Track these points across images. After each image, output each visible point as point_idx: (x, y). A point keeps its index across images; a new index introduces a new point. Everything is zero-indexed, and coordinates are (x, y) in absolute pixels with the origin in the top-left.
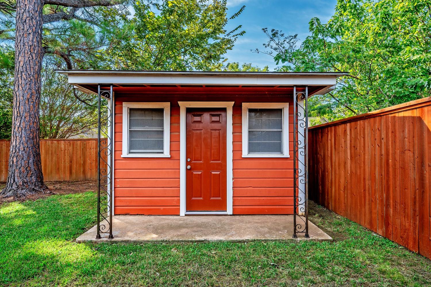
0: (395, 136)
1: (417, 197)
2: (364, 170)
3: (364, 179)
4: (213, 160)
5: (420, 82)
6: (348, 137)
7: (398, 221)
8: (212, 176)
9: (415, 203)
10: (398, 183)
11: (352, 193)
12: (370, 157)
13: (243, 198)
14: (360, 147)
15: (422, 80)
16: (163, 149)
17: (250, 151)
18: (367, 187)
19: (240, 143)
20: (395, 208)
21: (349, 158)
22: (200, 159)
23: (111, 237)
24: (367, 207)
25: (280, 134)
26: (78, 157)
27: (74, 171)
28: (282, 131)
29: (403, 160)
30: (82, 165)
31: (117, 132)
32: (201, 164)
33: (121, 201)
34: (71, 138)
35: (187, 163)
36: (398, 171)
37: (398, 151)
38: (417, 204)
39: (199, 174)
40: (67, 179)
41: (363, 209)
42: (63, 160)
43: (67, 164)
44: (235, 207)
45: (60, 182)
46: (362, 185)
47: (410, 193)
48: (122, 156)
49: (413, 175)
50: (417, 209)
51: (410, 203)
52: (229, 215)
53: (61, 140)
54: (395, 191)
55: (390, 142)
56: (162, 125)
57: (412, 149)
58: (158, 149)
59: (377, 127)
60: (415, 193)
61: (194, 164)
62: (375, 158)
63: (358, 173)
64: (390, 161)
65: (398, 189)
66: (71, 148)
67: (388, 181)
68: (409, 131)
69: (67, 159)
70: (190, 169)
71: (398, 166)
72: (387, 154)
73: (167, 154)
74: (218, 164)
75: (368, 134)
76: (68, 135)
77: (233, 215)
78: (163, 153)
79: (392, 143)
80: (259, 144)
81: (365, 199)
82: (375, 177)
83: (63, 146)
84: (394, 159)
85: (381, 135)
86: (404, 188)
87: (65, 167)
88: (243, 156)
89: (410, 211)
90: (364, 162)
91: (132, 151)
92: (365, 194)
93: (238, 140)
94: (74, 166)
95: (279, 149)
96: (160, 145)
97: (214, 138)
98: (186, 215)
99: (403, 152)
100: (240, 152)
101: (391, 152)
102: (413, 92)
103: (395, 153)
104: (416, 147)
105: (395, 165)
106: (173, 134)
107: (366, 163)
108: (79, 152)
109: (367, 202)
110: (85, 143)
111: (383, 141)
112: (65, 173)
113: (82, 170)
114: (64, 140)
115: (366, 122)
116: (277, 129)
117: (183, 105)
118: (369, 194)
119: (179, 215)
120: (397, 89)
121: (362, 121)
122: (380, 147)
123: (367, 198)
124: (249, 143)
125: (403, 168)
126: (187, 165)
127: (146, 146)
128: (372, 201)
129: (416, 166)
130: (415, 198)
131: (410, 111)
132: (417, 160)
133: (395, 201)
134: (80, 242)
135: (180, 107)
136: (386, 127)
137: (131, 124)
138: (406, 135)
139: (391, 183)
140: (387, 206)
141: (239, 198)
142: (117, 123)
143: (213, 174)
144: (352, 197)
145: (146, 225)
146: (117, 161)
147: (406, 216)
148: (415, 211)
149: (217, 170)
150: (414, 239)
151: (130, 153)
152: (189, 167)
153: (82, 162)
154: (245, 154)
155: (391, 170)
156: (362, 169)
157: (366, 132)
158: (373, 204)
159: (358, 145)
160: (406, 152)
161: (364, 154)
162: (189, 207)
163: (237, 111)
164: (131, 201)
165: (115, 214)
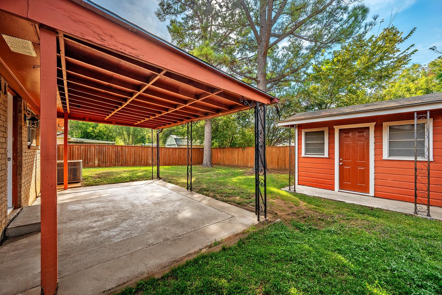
4: (359, 160)
8: (358, 170)
13: (384, 187)
16: (324, 153)
17: (391, 155)
19: (381, 149)
22: (349, 159)
23: (295, 191)
26: (282, 156)
27: (279, 164)
28: (425, 140)
30: (284, 161)
31: (300, 144)
32: (350, 162)
33: (301, 178)
34: (278, 146)
35: (340, 161)
39: (348, 168)
40: (276, 168)
42: (274, 158)
43: (276, 160)
44: (375, 192)
45: (273, 169)
48: (302, 156)
52: (371, 196)
53: (273, 147)
56: (324, 140)
58: (321, 153)
61: (345, 162)
66: (278, 151)
69: (276, 157)
70: (342, 165)
73: (326, 155)
74: (363, 163)
76: (276, 144)
77: (374, 197)
78: (324, 155)
80: (400, 150)
83: (274, 150)
87: (275, 161)
88: (383, 159)
91: (307, 154)
93: (379, 148)
94: (280, 161)
96: (322, 151)
97: (359, 146)
98: (339, 191)
100: (381, 156)
106: (330, 144)
108: (282, 153)
110: (285, 148)
112: (275, 164)
113: (284, 164)
114: (275, 147)
116: (420, 139)
117: (337, 128)
119: (334, 191)
124: (390, 150)
126: (340, 163)
127: (314, 151)
134: (282, 190)
135: (334, 129)
137: (306, 140)
141: (380, 187)
142: (300, 139)
143: (359, 169)
145: (313, 191)
146: (299, 159)
149: (362, 166)
151: (306, 154)
152: (341, 164)
153: (284, 159)
154: (386, 157)
163: (379, 128)
164: (306, 179)
165: (298, 185)
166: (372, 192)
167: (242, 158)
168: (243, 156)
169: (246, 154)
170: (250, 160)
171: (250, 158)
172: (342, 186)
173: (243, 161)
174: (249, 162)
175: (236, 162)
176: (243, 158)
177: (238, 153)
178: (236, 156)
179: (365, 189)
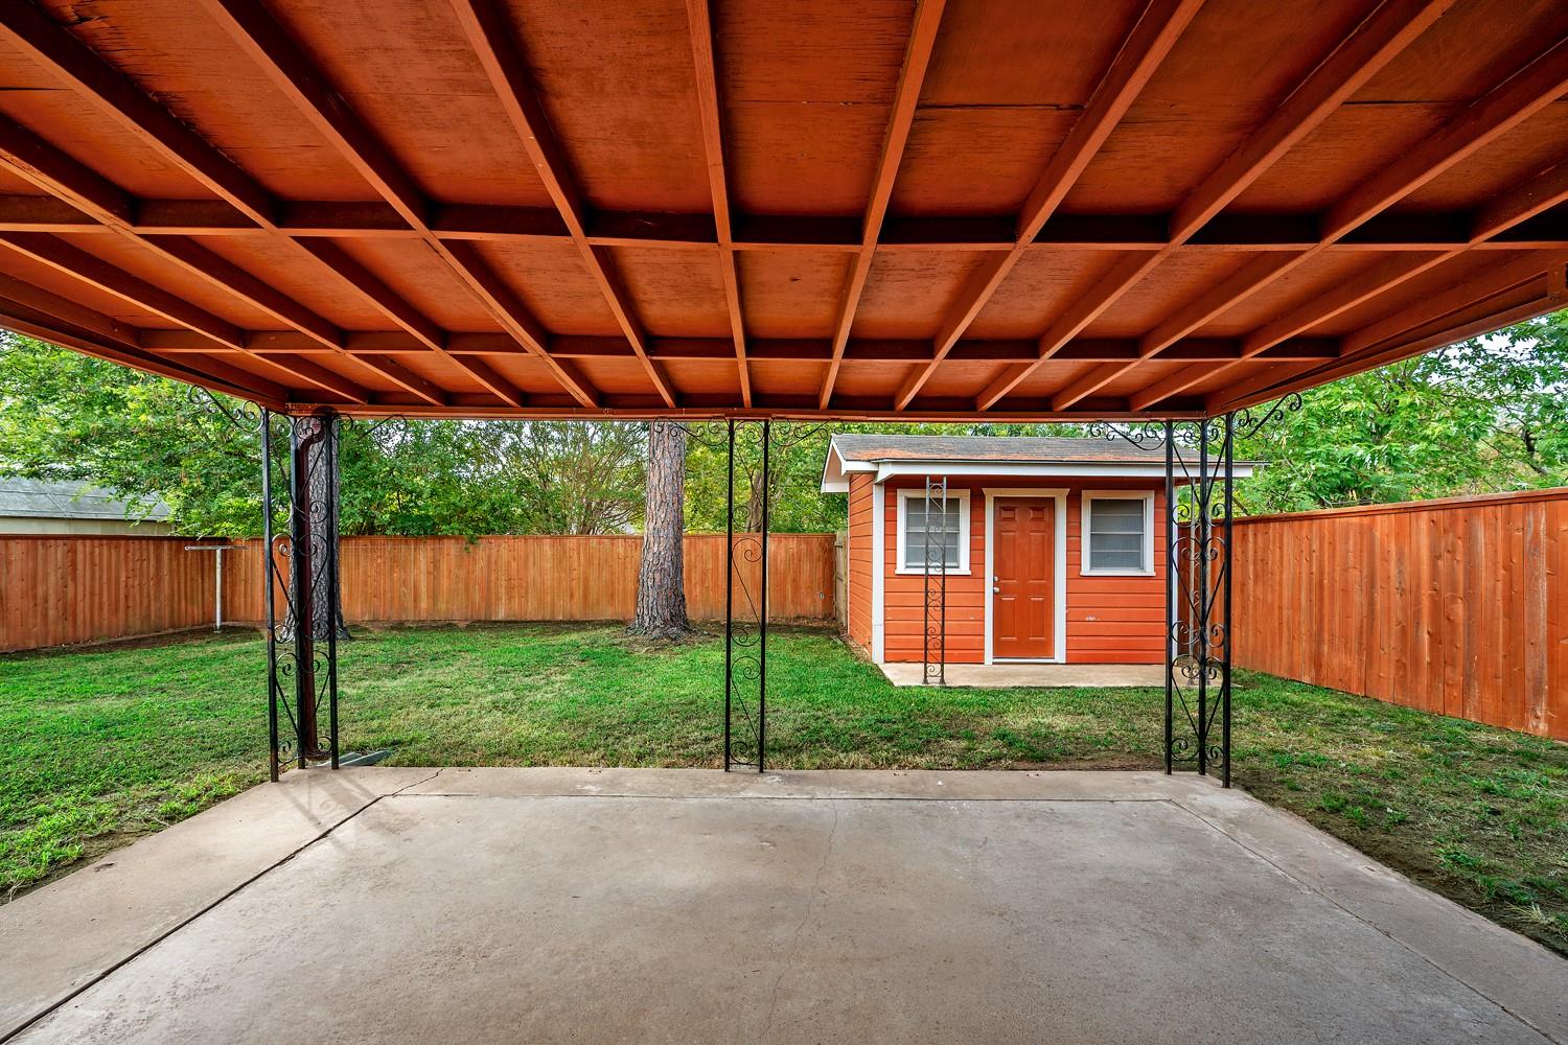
0: (1334, 549)
1: (1365, 626)
2: (1281, 595)
3: (1280, 608)
4: (1033, 580)
5: (1359, 454)
6: (1251, 546)
7: (1336, 661)
8: (1031, 604)
9: (1361, 633)
10: (1337, 610)
11: (1256, 630)
12: (1291, 576)
13: (1084, 638)
14: (1273, 561)
15: (1361, 452)
16: (958, 562)
17: (1093, 565)
18: (1285, 619)
19: (1078, 553)
20: (1331, 643)
21: (1252, 577)
22: (1014, 578)
23: (942, 682)
24: (1285, 647)
25: (1139, 538)
28: (1143, 534)
29: (1346, 581)
31: (890, 534)
32: (1014, 585)
35: (995, 584)
36: (1338, 595)
37: (1338, 569)
38: (1365, 636)
39: (1012, 601)
41: (1277, 652)
42: (621, 578)
44: (1068, 652)
46: (1276, 616)
47: (1354, 622)
48: (897, 572)
49: (1358, 598)
50: (1364, 641)
51: (1354, 634)
52: (1057, 664)
54: (1331, 620)
55: (1326, 557)
56: (957, 525)
57: (1358, 567)
58: (951, 562)
59: (1304, 535)
60: (1362, 621)
61: (1006, 584)
62: (1300, 578)
63: (1269, 600)
64: (1326, 581)
65: (1337, 618)
67: (1321, 610)
68: (1355, 542)
70: (999, 593)
71: (1337, 588)
72: (1321, 573)
73: (964, 568)
74: (1040, 585)
75: (1288, 544)
77: (1066, 664)
78: (958, 568)
79: (1329, 557)
80: (1106, 555)
81: (1281, 638)
82: (1300, 604)
83: (621, 549)
84: (1333, 579)
85: (1310, 546)
86: (1346, 616)
87: (624, 591)
88: (1082, 574)
89: (1354, 645)
90: (1281, 585)
91: (912, 564)
92: (1280, 629)
93: (1074, 548)
95: (1137, 562)
96: (954, 555)
97: (1034, 545)
98: (994, 663)
99: (1346, 570)
100: (1078, 567)
101: (1326, 569)
102: (1345, 470)
103: (1334, 570)
104: (1365, 564)
105: (1333, 586)
106: (974, 538)
107: (1284, 585)
109: (1285, 640)
111: (1314, 555)
112: (625, 602)
115: (1286, 526)
116: (1135, 531)
117: (990, 495)
118: (1289, 629)
119: (983, 664)
120: (1320, 465)
121: (1277, 524)
122: (1310, 562)
123: (1285, 634)
124: (1092, 553)
125: (1345, 591)
126: (994, 587)
128: (1294, 637)
129: (1364, 588)
130: (1362, 627)
131: (1357, 518)
132: (1365, 580)
133: (1332, 635)
135: (984, 497)
136: (1320, 535)
137: (909, 524)
138: (1351, 548)
139: (1326, 610)
140: (1320, 642)
141: (1076, 638)
142: (890, 520)
143: (1034, 601)
144: (1256, 636)
146: (888, 580)
147: (1348, 651)
148: (1360, 644)
149: (1040, 594)
150: (1360, 679)
151: (907, 567)
152: (998, 590)
154: (1086, 570)
155: (1326, 593)
156: (1277, 594)
157: (1285, 541)
158: (1296, 642)
159: (1270, 559)
160: (1350, 570)
161: (1281, 572)
162: (998, 652)
163: (1074, 503)
164: (909, 641)
165: (886, 662)
166: (1060, 654)
167: (457, 583)
168: (462, 573)
169: (481, 563)
170: (503, 590)
171: (504, 583)
172: (1000, 650)
173: (468, 598)
174: (498, 599)
175: (424, 605)
176: (467, 584)
177: (435, 564)
178: (423, 578)
179: (1044, 648)
